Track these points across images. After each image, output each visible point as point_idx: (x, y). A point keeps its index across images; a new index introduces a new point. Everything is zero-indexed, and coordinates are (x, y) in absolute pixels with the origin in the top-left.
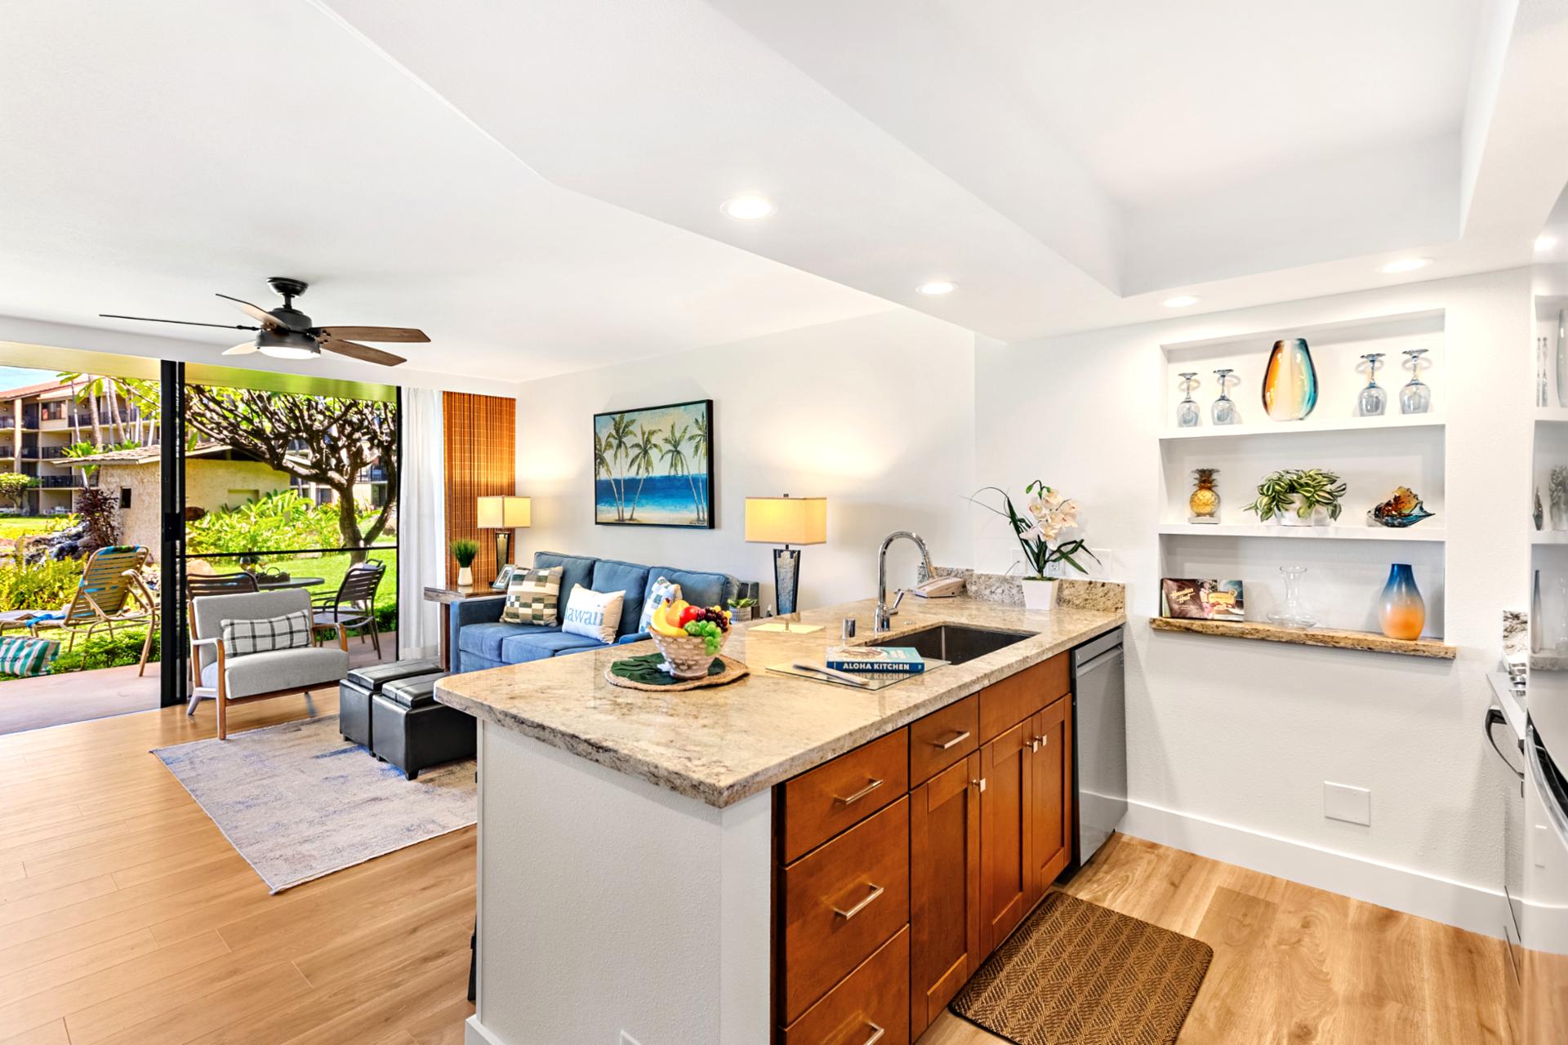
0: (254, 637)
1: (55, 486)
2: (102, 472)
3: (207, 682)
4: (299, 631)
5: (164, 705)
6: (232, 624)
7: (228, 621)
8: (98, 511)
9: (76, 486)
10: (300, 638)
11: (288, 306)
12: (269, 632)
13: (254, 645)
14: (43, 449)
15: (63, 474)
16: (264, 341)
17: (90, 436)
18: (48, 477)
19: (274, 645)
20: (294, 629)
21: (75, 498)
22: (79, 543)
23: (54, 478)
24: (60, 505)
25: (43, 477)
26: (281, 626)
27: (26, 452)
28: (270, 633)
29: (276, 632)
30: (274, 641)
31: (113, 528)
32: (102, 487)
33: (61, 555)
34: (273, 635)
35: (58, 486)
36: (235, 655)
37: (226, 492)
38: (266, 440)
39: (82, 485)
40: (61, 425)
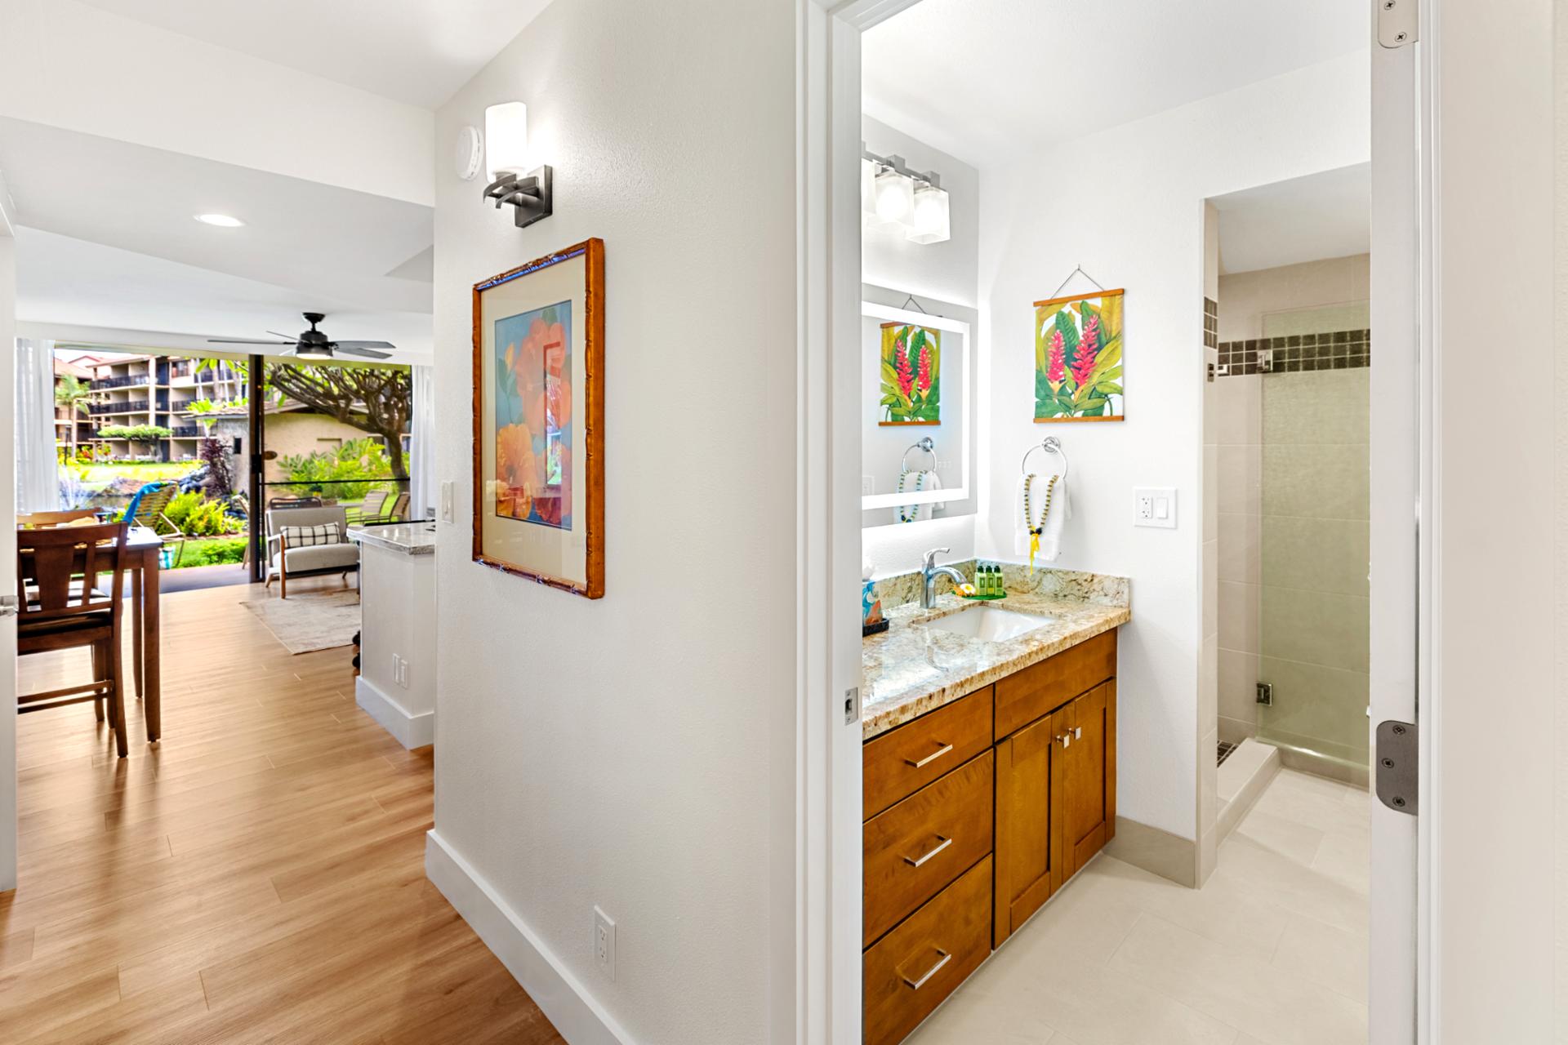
0: (301, 537)
1: (183, 436)
2: (220, 425)
3: (275, 565)
4: (331, 535)
5: (252, 581)
6: (287, 529)
7: (285, 527)
8: (216, 457)
9: (200, 435)
10: (332, 540)
11: (314, 329)
12: (311, 534)
13: (301, 543)
14: (173, 403)
15: (189, 425)
16: (299, 350)
17: (210, 391)
18: (177, 428)
19: (314, 542)
20: (328, 533)
21: (199, 446)
22: (201, 483)
23: (182, 428)
24: (187, 453)
25: (173, 429)
26: (319, 531)
27: (159, 406)
29: (316, 534)
30: (314, 539)
31: (227, 471)
32: (219, 437)
33: (188, 491)
34: (314, 536)
35: (186, 436)
36: (290, 547)
37: (316, 440)
38: (335, 398)
39: (204, 436)
40: (187, 382)
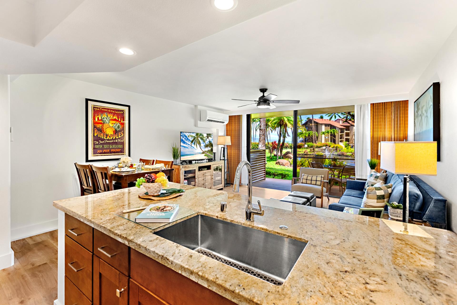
0: (307, 180)
4: (319, 181)
6: (304, 175)
10: (318, 183)
13: (306, 182)
19: (311, 183)
20: (317, 180)
26: (314, 178)
28: (311, 179)
29: (312, 180)
30: (311, 182)
36: (302, 183)
